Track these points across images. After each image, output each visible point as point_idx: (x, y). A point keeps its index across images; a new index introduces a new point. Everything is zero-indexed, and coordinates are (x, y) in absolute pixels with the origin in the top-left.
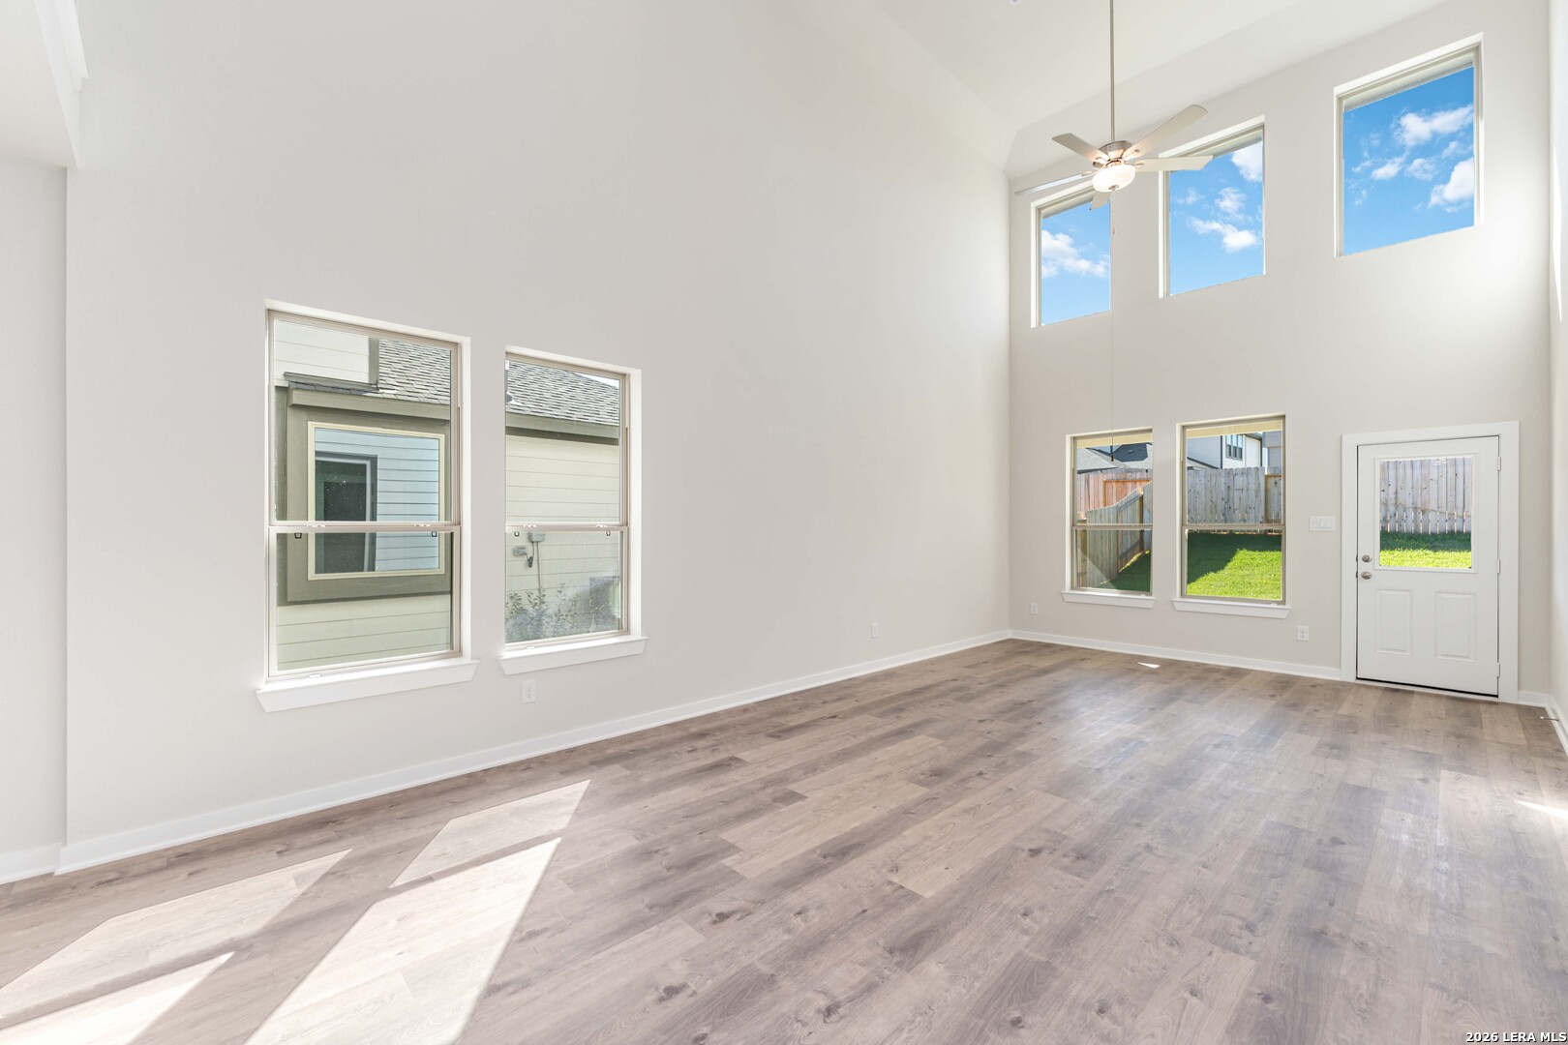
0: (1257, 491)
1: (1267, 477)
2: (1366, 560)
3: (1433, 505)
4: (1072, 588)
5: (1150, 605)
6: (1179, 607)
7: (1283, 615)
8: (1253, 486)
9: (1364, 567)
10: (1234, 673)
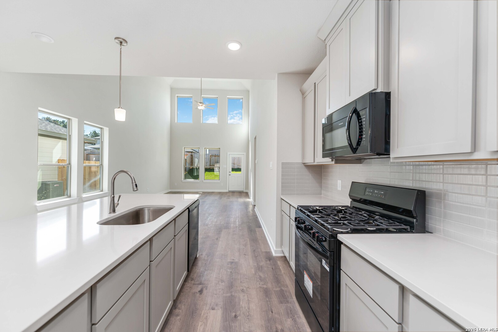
0: (209, 159)
1: (210, 156)
2: (230, 172)
3: (236, 163)
4: (184, 179)
5: (199, 182)
6: (204, 182)
7: (219, 182)
8: (208, 158)
9: (230, 173)
10: (213, 193)
